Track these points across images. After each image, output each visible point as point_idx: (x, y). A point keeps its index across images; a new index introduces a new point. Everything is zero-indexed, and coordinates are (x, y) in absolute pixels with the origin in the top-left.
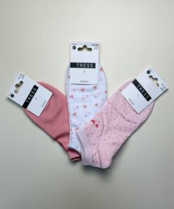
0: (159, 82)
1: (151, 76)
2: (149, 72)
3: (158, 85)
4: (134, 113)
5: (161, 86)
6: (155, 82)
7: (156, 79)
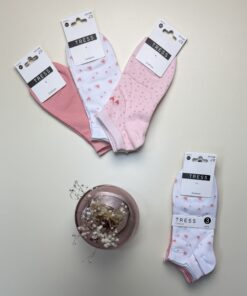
0: (175, 34)
1: (164, 30)
2: (161, 26)
3: (175, 38)
4: (156, 78)
5: (178, 39)
6: (171, 35)
7: (171, 32)
